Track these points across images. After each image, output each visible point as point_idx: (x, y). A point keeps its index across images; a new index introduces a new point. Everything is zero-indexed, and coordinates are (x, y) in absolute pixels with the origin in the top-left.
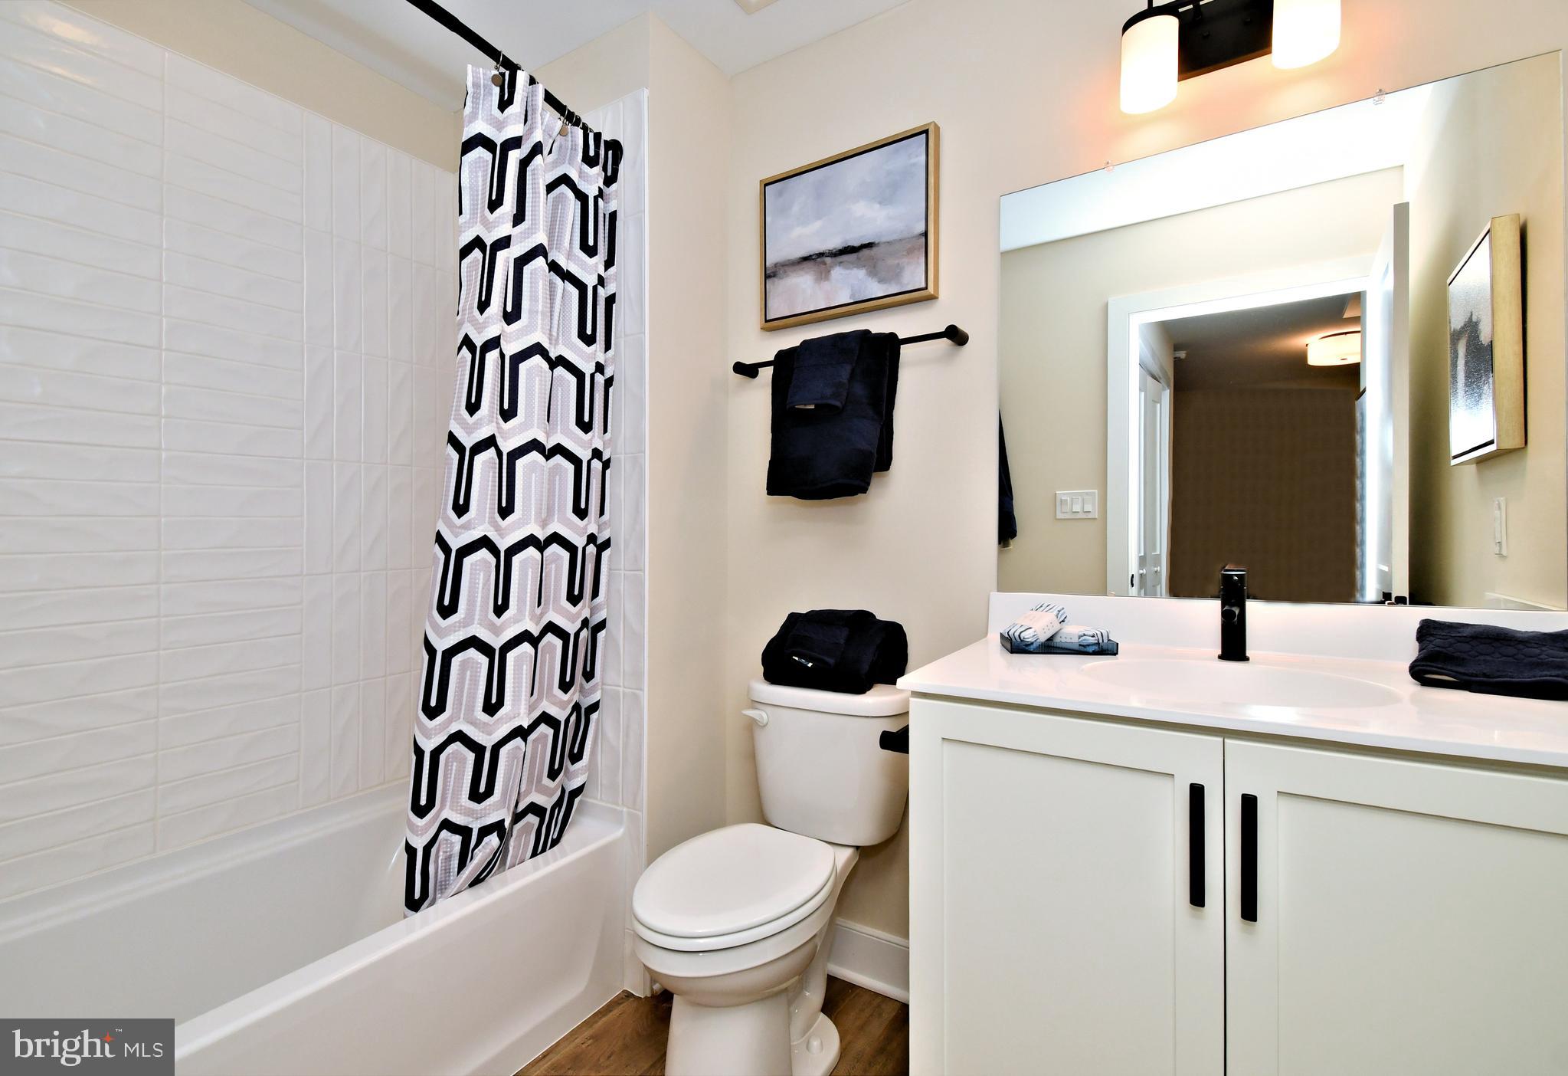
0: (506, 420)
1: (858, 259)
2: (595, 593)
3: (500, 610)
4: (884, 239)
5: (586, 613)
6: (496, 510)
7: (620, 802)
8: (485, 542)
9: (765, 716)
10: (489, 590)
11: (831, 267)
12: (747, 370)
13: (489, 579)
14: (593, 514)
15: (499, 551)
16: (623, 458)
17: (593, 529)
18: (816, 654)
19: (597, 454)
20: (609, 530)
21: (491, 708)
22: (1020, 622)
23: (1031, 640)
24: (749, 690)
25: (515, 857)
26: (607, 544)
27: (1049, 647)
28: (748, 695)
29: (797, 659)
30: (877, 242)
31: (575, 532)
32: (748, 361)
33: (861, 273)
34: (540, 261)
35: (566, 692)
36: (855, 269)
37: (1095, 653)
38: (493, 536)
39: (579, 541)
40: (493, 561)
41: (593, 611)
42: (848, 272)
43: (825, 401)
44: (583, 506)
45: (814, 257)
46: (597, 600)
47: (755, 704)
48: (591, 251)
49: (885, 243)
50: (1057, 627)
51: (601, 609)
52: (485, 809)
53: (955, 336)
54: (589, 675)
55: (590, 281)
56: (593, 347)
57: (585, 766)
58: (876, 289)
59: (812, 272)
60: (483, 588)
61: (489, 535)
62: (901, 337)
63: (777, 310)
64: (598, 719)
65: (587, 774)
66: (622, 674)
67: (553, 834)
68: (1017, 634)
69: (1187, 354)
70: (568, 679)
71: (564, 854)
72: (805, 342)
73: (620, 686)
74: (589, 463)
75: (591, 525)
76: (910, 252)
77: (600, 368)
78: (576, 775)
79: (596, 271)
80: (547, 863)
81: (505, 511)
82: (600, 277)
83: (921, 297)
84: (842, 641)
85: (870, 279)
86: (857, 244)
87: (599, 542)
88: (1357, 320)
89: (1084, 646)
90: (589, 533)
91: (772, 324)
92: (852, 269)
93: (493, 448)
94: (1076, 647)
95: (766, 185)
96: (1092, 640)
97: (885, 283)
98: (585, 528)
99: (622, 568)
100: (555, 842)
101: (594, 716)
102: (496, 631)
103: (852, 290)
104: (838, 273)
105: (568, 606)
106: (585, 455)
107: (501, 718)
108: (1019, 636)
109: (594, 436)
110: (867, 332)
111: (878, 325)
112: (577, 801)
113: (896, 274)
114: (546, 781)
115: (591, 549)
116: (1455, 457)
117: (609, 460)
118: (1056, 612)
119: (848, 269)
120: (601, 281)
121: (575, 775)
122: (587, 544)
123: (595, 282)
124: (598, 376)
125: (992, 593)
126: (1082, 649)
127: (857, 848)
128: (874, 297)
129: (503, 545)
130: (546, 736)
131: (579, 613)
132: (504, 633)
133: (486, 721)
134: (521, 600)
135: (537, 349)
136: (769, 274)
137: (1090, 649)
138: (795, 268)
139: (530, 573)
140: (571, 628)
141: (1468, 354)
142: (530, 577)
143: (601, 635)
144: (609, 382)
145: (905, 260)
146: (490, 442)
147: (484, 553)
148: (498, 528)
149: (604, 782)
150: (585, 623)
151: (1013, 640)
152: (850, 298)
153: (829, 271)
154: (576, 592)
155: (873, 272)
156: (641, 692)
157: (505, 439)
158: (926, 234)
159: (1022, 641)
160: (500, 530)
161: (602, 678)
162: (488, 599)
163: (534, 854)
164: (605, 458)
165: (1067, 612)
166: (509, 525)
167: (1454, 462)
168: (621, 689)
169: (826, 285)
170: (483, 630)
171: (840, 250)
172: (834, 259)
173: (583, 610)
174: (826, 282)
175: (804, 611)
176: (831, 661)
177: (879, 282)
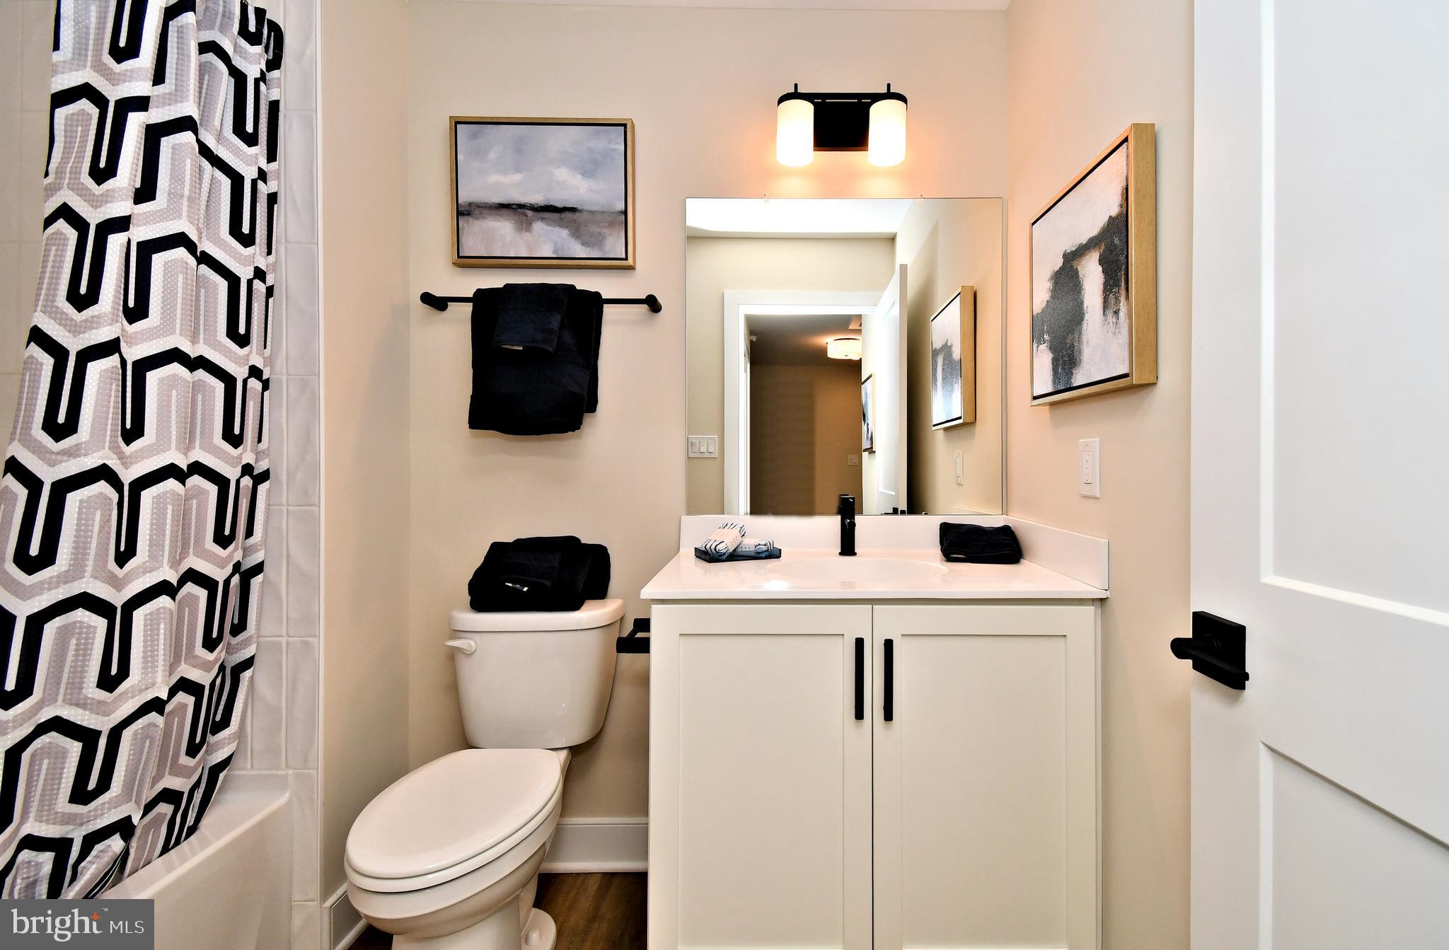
0: (131, 322)
1: (561, 219)
2: (249, 532)
3: (123, 558)
4: (586, 208)
5: (238, 556)
6: (120, 433)
7: (283, 765)
8: (104, 473)
9: (472, 643)
10: (109, 533)
11: (533, 220)
12: (436, 303)
13: (109, 521)
14: (249, 441)
15: (123, 484)
16: (284, 381)
17: (249, 458)
18: (531, 579)
19: (255, 372)
20: (267, 460)
21: (108, 682)
22: (713, 538)
23: (724, 551)
24: (450, 619)
25: (137, 859)
26: (265, 476)
27: (735, 556)
28: (449, 624)
29: (510, 585)
30: (580, 208)
31: (226, 462)
32: (438, 293)
33: (564, 233)
34: (188, 136)
35: (211, 650)
36: (558, 228)
37: (766, 558)
38: (114, 463)
39: (232, 473)
40: (115, 496)
41: (247, 551)
42: (550, 228)
43: (536, 345)
44: (237, 431)
45: (514, 207)
46: (251, 540)
47: (456, 633)
48: (251, 140)
49: (587, 211)
50: (740, 539)
51: (257, 551)
52: (95, 810)
53: (652, 304)
54: (240, 627)
55: (249, 174)
56: (251, 250)
57: (234, 733)
58: (579, 250)
59: (513, 222)
60: (100, 532)
61: (109, 463)
62: (604, 297)
63: (472, 246)
64: (252, 678)
65: (236, 743)
66: (285, 621)
67: (190, 821)
68: (713, 547)
69: (757, 338)
70: (215, 635)
71: (205, 844)
72: (507, 286)
73: (282, 636)
74: (245, 381)
75: (247, 455)
76: (611, 224)
77: (260, 274)
78: (221, 746)
79: (256, 163)
80: (183, 860)
81: (133, 433)
82: (260, 170)
83: (622, 266)
84: (556, 565)
85: (573, 240)
86: (559, 205)
87: (255, 473)
88: (859, 331)
89: (759, 553)
90: (244, 462)
91: (465, 262)
92: (554, 227)
93: (117, 354)
94: (753, 554)
95: (457, 123)
96: (764, 548)
97: (588, 247)
98: (240, 457)
99: (284, 501)
100: (192, 830)
101: (246, 675)
102: (117, 584)
103: (555, 245)
104: (539, 227)
105: (217, 549)
106: (240, 373)
107: (125, 693)
108: (715, 549)
109: (251, 351)
110: (572, 287)
111: (584, 282)
112: (222, 776)
113: (598, 241)
114: (185, 760)
115: (247, 482)
116: (934, 426)
117: (268, 380)
118: (739, 529)
119: (551, 226)
120: (262, 175)
121: (218, 746)
122: (241, 477)
123: (255, 175)
124: (257, 283)
125: (683, 516)
126: (758, 555)
127: (570, 748)
128: (577, 256)
129: (128, 476)
130: (185, 706)
131: (230, 556)
132: (129, 586)
133: (102, 699)
134: (155, 544)
135: (179, 240)
136: (463, 212)
137: (763, 555)
138: (493, 211)
139: (169, 511)
140: (219, 575)
141: (944, 364)
142: (169, 516)
143: (256, 582)
144: (270, 291)
145: (606, 231)
146: (112, 347)
147: (102, 487)
148: (121, 456)
149: (257, 747)
150: (237, 567)
151: (710, 552)
152: (553, 253)
153: (531, 224)
154: (227, 532)
155: (576, 233)
156: (315, 640)
157: (130, 344)
158: (625, 212)
159: (717, 552)
160: (124, 458)
161: (258, 629)
162: (108, 544)
163: (165, 849)
164: (265, 377)
165: (746, 528)
166: (137, 452)
167: (934, 428)
168: (283, 640)
169: (527, 236)
170: (99, 584)
171: (541, 207)
172: (536, 214)
173: (234, 553)
174: (528, 233)
175: (511, 540)
176: (548, 583)
177: (582, 245)
